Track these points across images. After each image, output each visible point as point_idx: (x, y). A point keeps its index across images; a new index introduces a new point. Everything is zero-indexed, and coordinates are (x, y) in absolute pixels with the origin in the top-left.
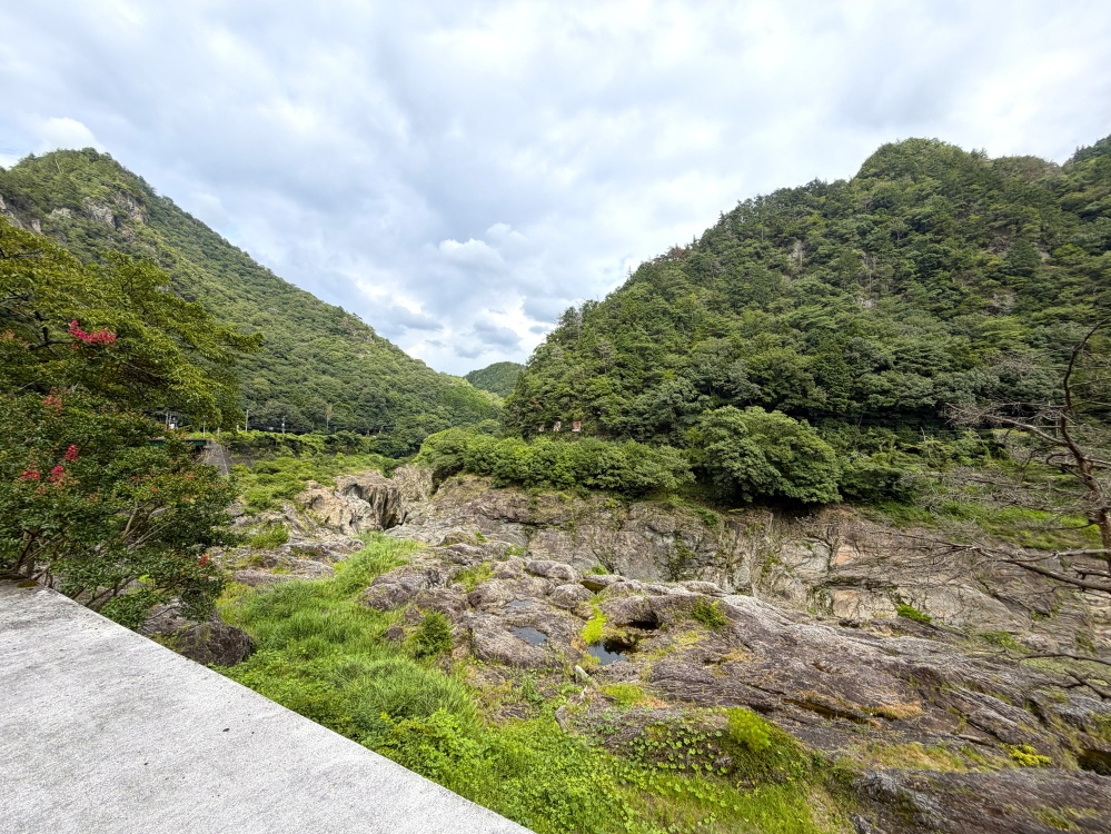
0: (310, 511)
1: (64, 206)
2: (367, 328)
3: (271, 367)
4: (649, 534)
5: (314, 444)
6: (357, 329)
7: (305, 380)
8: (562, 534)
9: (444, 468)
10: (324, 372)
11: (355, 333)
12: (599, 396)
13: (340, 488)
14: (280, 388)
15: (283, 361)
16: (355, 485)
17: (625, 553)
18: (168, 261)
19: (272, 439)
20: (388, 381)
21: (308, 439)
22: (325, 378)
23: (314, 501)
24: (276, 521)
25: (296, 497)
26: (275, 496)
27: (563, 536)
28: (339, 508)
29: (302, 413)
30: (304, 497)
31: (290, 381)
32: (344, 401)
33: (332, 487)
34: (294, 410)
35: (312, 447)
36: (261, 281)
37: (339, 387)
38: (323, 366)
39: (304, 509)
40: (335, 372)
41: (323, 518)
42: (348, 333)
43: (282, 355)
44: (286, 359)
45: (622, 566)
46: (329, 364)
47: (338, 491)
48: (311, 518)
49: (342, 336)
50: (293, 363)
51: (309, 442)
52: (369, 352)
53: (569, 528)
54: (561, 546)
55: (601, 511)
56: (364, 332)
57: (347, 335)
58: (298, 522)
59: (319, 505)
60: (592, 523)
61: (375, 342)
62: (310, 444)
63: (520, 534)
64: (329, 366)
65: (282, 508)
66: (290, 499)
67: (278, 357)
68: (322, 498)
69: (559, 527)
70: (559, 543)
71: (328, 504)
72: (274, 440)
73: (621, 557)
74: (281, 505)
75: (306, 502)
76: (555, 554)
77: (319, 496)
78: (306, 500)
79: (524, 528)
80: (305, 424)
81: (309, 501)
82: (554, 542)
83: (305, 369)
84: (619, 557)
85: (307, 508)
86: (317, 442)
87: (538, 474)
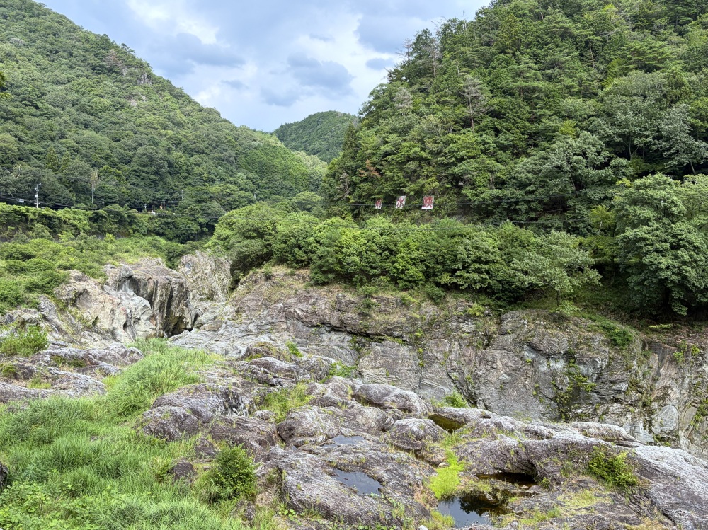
0: (73, 309)
2: (140, 65)
3: (18, 119)
4: (528, 355)
5: (76, 223)
6: (129, 66)
7: (63, 136)
8: (404, 350)
9: (246, 257)
10: (86, 126)
11: (125, 72)
12: (461, 159)
13: (110, 281)
14: (31, 147)
15: (33, 110)
16: (130, 277)
17: (494, 380)
19: (22, 214)
20: (170, 138)
21: (68, 216)
22: (88, 133)
23: (79, 298)
24: (31, 321)
25: (55, 290)
26: (29, 289)
27: (407, 353)
28: (109, 307)
29: (60, 180)
30: (66, 291)
31: (43, 138)
32: (114, 165)
33: (101, 279)
34: (49, 176)
35: (74, 226)
37: (106, 146)
38: (85, 117)
39: (66, 306)
40: (100, 125)
41: (90, 318)
42: (116, 72)
43: (31, 102)
44: (37, 108)
45: (489, 397)
46: (92, 115)
47: (107, 284)
48: (75, 318)
49: (109, 76)
50: (45, 114)
51: (69, 219)
52: (144, 98)
53: (415, 342)
54: (402, 366)
55: (460, 320)
56: (137, 70)
57: (114, 75)
58: (60, 323)
59: (84, 302)
60: (447, 336)
61: (152, 83)
62: (71, 221)
63: (348, 348)
64: (92, 118)
65: (38, 304)
66: (47, 293)
67: (26, 105)
68: (87, 293)
69: (400, 340)
70: (401, 361)
71: (96, 301)
72: (25, 215)
73: (487, 385)
74: (37, 300)
75: (68, 297)
76: (394, 376)
77: (85, 290)
78: (68, 295)
79: (353, 339)
80: (64, 195)
81: (71, 297)
82: (394, 361)
83: (61, 121)
84: (484, 384)
85: (69, 306)
86: (79, 219)
87: (372, 267)
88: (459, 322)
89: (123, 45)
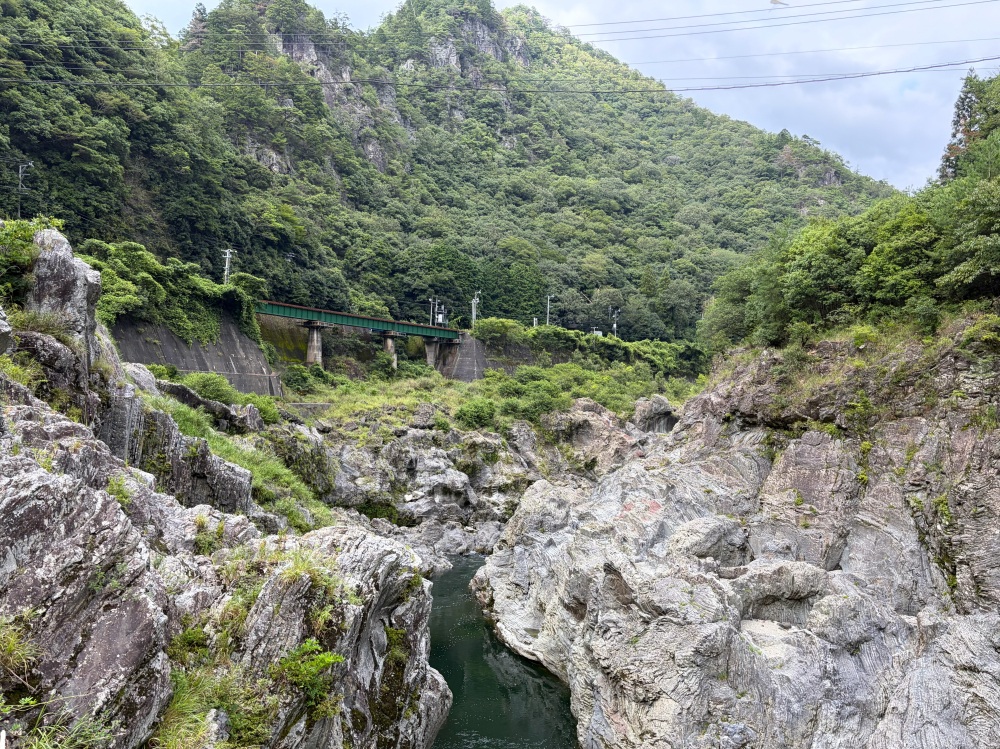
0: (565, 445)
1: (408, 57)
2: (826, 159)
3: (631, 240)
5: (655, 358)
6: (807, 163)
7: (680, 255)
10: (724, 245)
11: (802, 173)
13: (637, 417)
14: (631, 269)
15: (654, 230)
18: (521, 103)
19: (568, 339)
21: (645, 348)
22: (717, 252)
23: (575, 431)
24: (486, 445)
25: (542, 417)
26: (505, 412)
28: (614, 445)
29: (653, 308)
30: (557, 419)
31: (652, 259)
33: (623, 415)
34: (637, 302)
36: (669, 118)
38: (727, 234)
39: (557, 441)
40: (745, 242)
41: (582, 458)
42: (789, 175)
43: (654, 221)
44: (660, 227)
45: (982, 552)
46: (739, 232)
47: (632, 421)
48: (563, 455)
49: (778, 181)
50: (668, 232)
51: (645, 353)
52: (821, 202)
53: (856, 427)
54: (826, 484)
55: (959, 364)
56: (819, 168)
57: (786, 178)
58: (532, 456)
59: (584, 438)
60: (927, 410)
61: (843, 183)
62: (646, 356)
63: (755, 454)
64: (737, 235)
65: (509, 429)
66: (531, 420)
67: (648, 226)
68: (590, 426)
69: (832, 427)
70: (823, 472)
71: (597, 437)
72: (573, 341)
73: (983, 520)
74: (508, 425)
75: (559, 429)
76: (808, 506)
77: (586, 421)
78: (559, 424)
79: (768, 437)
80: (653, 326)
81: (563, 428)
82: (813, 471)
83: (686, 239)
84: (975, 516)
85: (561, 440)
86: (662, 355)
87: (827, 287)
88: (957, 371)
89: (805, 136)
